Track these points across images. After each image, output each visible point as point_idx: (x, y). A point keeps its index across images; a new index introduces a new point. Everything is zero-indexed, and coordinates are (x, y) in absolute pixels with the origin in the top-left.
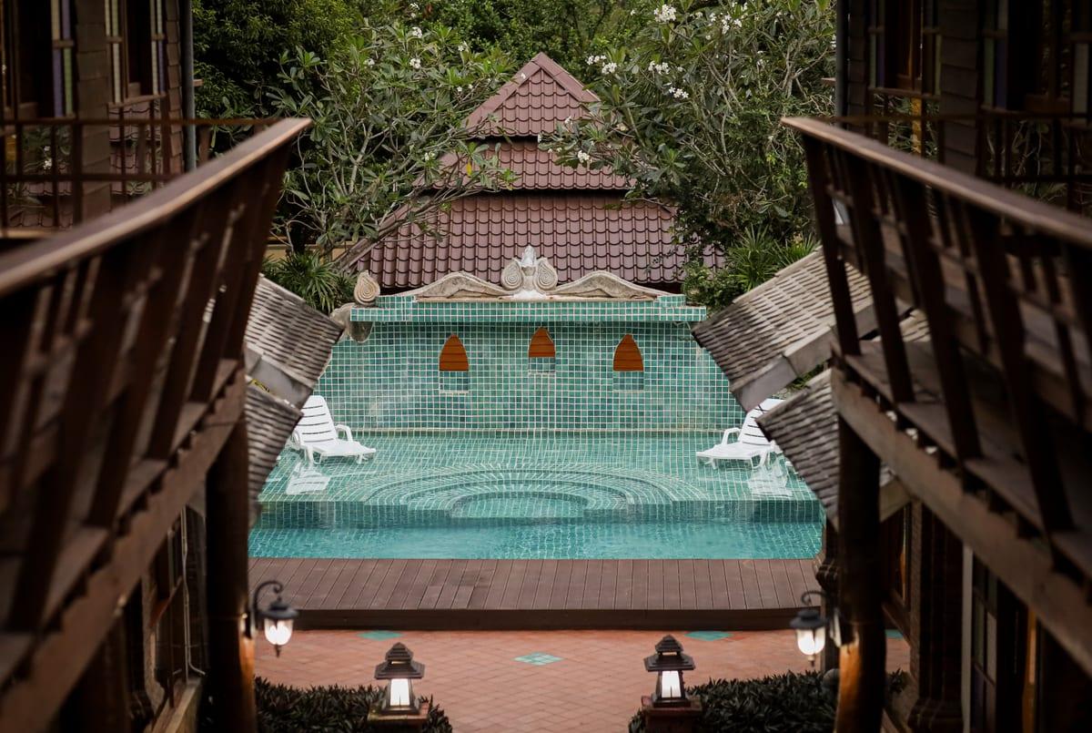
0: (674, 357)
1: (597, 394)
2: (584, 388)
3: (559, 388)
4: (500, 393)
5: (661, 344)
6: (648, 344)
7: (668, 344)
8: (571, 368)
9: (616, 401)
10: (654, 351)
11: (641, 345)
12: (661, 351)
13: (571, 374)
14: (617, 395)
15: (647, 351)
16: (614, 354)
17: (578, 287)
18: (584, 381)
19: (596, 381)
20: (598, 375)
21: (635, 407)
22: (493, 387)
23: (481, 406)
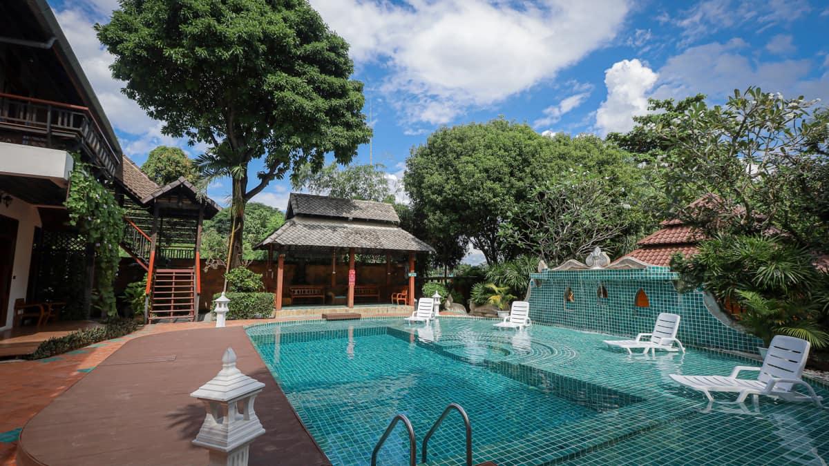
0: (665, 301)
2: (621, 314)
3: (610, 312)
4: (586, 312)
5: (658, 294)
6: (651, 293)
7: (661, 294)
8: (615, 303)
9: (636, 321)
10: (654, 297)
11: (648, 293)
12: (658, 297)
13: (615, 306)
14: (636, 319)
15: (651, 297)
16: (634, 297)
17: (617, 265)
18: (621, 310)
19: (627, 311)
20: (627, 308)
21: (646, 326)
22: (583, 309)
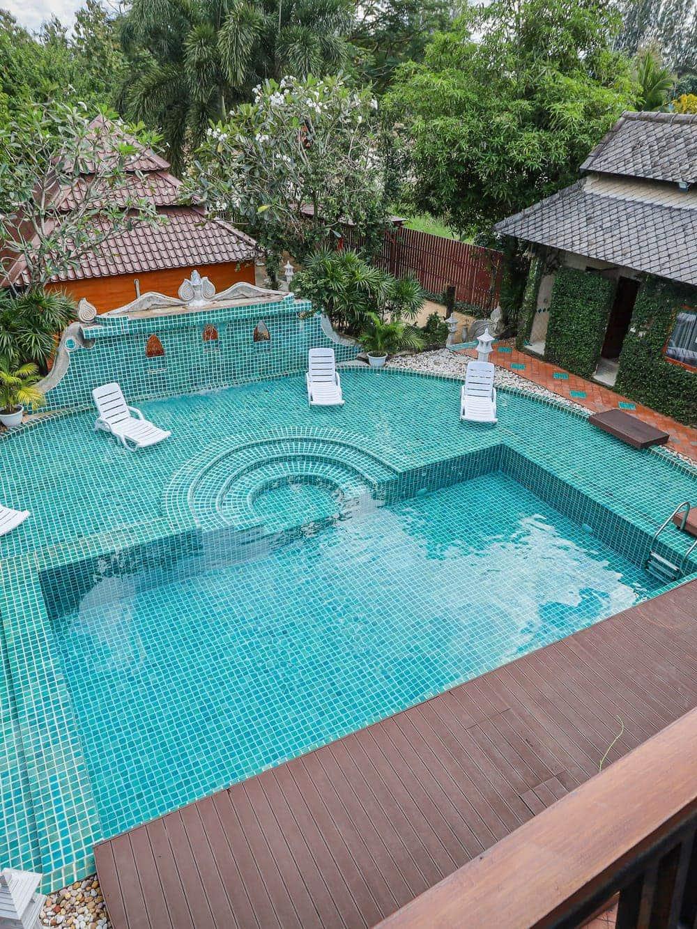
0: (287, 331)
1: (245, 358)
2: (237, 356)
3: (222, 358)
4: (186, 367)
5: (280, 324)
6: (273, 325)
7: (284, 323)
8: (229, 345)
9: (256, 360)
10: (277, 328)
11: (269, 325)
12: (280, 328)
13: (229, 349)
15: (272, 329)
16: (253, 333)
17: (229, 294)
19: (244, 351)
20: (245, 347)
21: (267, 362)
22: (182, 364)
23: (176, 376)
